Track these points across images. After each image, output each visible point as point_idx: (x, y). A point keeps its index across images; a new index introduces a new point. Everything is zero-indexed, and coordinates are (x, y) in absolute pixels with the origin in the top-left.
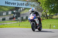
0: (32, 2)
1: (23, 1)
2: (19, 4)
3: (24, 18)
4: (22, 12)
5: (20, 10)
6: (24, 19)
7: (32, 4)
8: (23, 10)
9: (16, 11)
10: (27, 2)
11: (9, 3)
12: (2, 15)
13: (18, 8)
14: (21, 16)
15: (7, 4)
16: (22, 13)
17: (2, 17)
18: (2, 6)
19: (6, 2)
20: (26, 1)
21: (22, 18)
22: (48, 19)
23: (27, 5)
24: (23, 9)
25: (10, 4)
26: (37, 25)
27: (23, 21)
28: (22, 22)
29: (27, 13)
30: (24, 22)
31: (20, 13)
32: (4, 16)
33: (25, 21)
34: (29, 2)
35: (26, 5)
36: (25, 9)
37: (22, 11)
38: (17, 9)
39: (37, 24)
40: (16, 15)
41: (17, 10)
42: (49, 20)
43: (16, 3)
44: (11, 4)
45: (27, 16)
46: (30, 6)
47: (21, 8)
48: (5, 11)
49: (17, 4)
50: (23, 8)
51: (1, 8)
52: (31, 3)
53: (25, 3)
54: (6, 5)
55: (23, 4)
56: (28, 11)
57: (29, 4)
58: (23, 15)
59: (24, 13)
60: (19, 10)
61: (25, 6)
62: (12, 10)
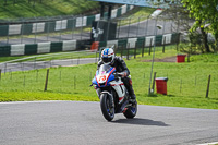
8: (130, 12)
9: (102, 16)
13: (111, 6)
14: (120, 36)
17: (51, 35)
22: (208, 51)
24: (129, 7)
27: (128, 54)
31: (116, 25)
39: (120, 99)
40: (101, 32)
41: (106, 13)
42: (210, 55)
62: (91, 10)
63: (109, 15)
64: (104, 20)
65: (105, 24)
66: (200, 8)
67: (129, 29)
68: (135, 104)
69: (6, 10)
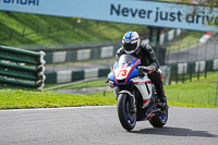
0: (211, 7)
1: (177, 3)
2: (164, 16)
3: (182, 67)
4: (173, 47)
5: (166, 37)
6: (180, 71)
7: (210, 16)
8: (177, 38)
9: (151, 40)
10: (192, 7)
11: (125, 12)
12: (99, 58)
13: (159, 30)
14: (170, 62)
15: (118, 13)
16: (173, 49)
18: (98, 22)
19: (113, 7)
20: (189, 4)
21: (174, 68)
23: (193, 17)
24: (175, 33)
25: (130, 14)
26: (146, 105)
27: (177, 81)
28: (173, 83)
29: (193, 49)
30: (180, 83)
31: (164, 50)
32: (105, 62)
33: (183, 80)
34: (201, 8)
35: (190, 19)
36: (186, 33)
37: (172, 41)
38: (155, 33)
39: (145, 101)
41: (154, 38)
43: (150, 12)
44: (134, 15)
45: (191, 59)
46: (206, 21)
47: (170, 29)
48: (110, 40)
49: (153, 15)
50: (176, 29)
51: (96, 30)
52: (207, 10)
53: (185, 10)
54: (115, 18)
55: (176, 16)
56: (195, 40)
57: (198, 17)
58: (178, 58)
59: (182, 50)
60: (162, 37)
61: (184, 21)
64: (154, 44)
68: (165, 108)
69: (50, 37)
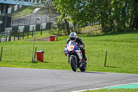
3: (21, 29)
5: (13, 9)
14: (14, 25)
39: (80, 60)
40: (1, 22)
63: (7, 11)
64: (3, 15)
65: (4, 17)
66: (64, 6)
67: (19, 20)
